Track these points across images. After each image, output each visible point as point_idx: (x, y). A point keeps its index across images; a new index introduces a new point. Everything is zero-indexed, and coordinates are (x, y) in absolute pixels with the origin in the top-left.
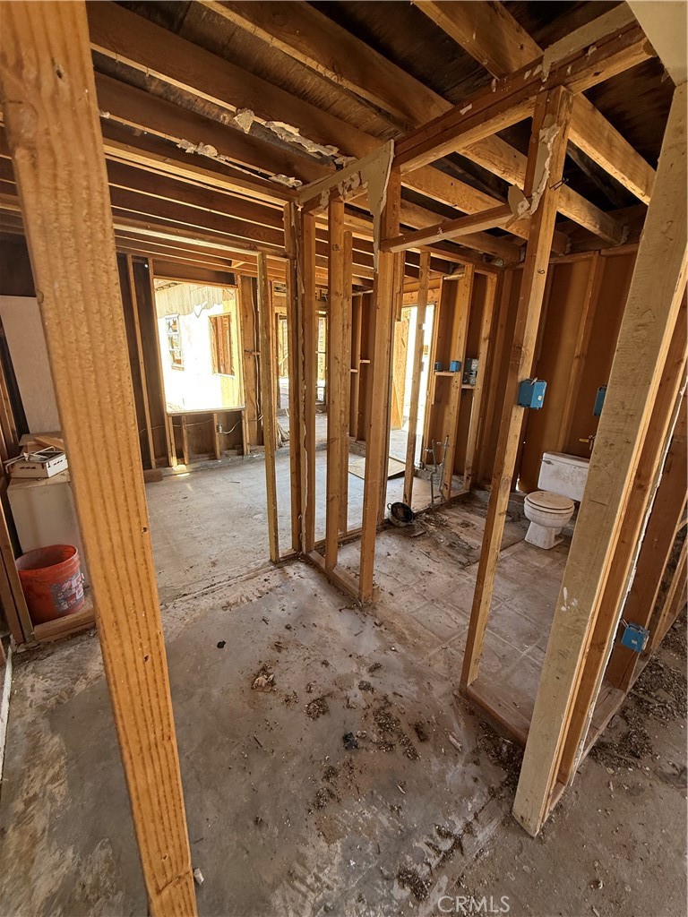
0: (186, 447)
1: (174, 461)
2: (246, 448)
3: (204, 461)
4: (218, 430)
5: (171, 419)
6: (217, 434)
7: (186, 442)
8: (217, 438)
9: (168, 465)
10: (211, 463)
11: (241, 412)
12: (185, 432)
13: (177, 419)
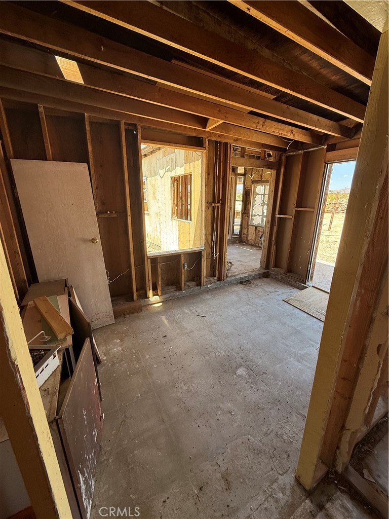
0: (160, 282)
1: (150, 293)
2: (203, 280)
3: (172, 292)
4: (184, 268)
5: (149, 260)
6: (183, 271)
7: (160, 278)
8: (183, 273)
9: (146, 296)
10: (177, 293)
11: (201, 252)
12: (159, 270)
13: (154, 260)
